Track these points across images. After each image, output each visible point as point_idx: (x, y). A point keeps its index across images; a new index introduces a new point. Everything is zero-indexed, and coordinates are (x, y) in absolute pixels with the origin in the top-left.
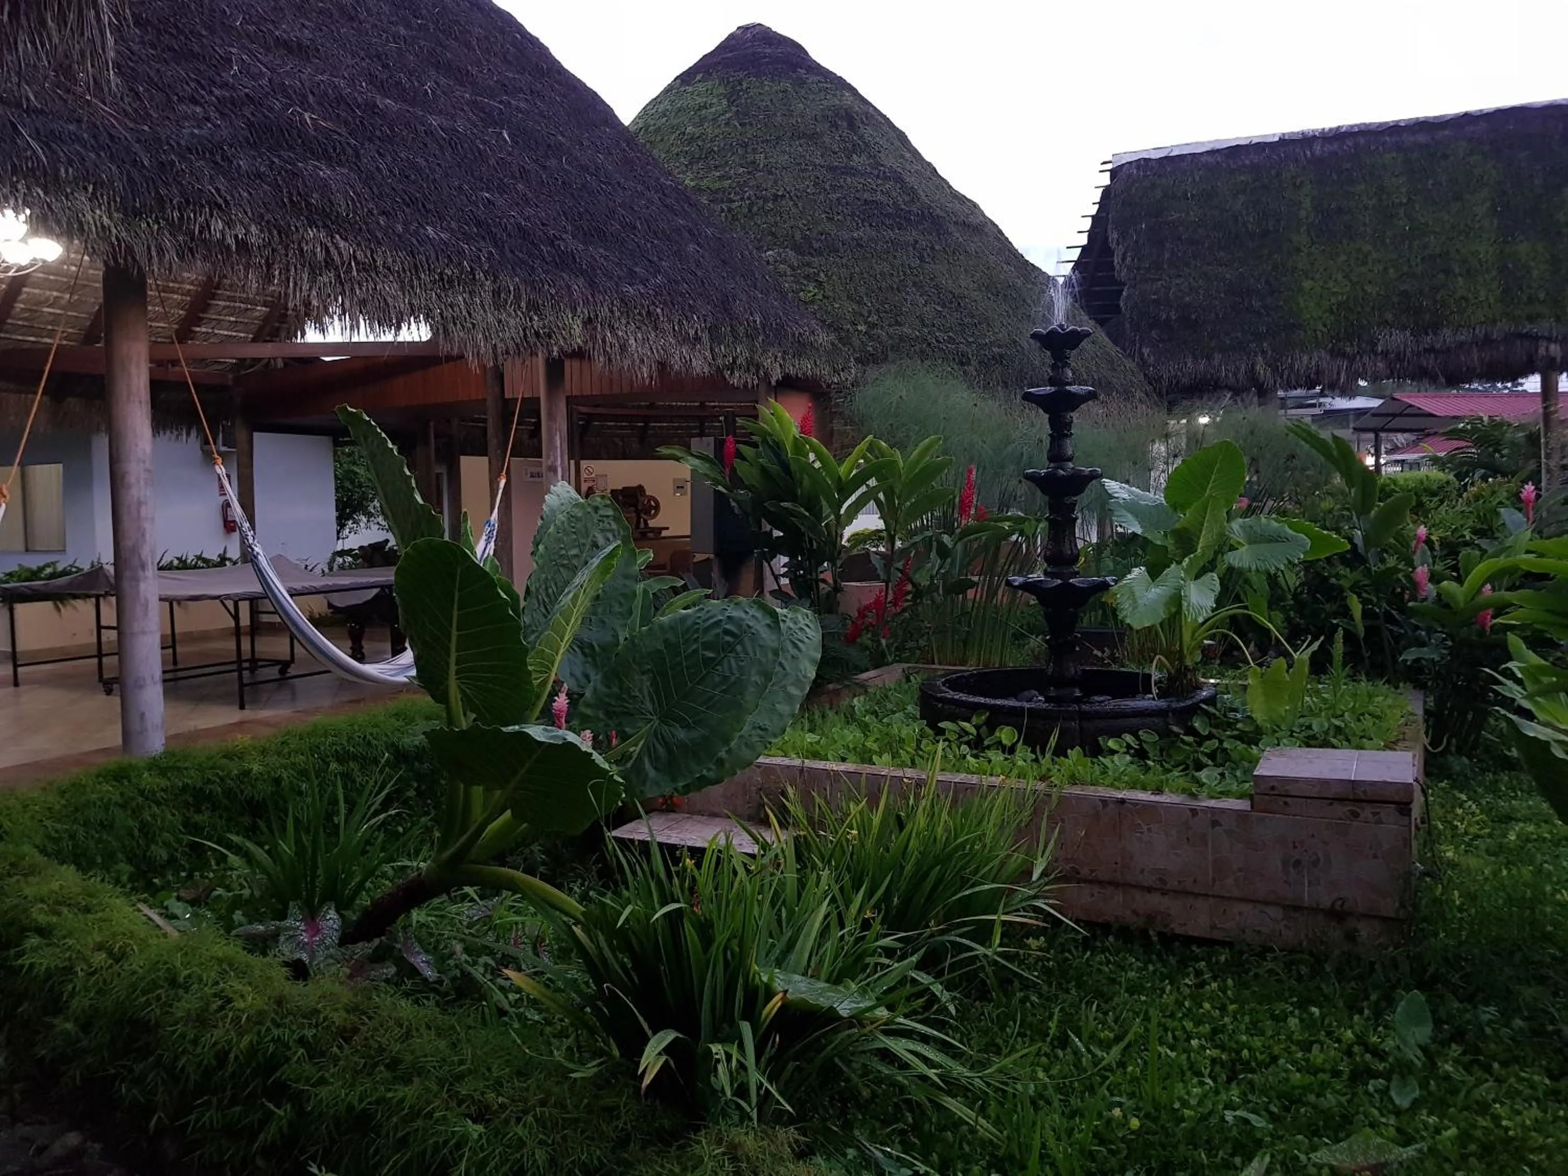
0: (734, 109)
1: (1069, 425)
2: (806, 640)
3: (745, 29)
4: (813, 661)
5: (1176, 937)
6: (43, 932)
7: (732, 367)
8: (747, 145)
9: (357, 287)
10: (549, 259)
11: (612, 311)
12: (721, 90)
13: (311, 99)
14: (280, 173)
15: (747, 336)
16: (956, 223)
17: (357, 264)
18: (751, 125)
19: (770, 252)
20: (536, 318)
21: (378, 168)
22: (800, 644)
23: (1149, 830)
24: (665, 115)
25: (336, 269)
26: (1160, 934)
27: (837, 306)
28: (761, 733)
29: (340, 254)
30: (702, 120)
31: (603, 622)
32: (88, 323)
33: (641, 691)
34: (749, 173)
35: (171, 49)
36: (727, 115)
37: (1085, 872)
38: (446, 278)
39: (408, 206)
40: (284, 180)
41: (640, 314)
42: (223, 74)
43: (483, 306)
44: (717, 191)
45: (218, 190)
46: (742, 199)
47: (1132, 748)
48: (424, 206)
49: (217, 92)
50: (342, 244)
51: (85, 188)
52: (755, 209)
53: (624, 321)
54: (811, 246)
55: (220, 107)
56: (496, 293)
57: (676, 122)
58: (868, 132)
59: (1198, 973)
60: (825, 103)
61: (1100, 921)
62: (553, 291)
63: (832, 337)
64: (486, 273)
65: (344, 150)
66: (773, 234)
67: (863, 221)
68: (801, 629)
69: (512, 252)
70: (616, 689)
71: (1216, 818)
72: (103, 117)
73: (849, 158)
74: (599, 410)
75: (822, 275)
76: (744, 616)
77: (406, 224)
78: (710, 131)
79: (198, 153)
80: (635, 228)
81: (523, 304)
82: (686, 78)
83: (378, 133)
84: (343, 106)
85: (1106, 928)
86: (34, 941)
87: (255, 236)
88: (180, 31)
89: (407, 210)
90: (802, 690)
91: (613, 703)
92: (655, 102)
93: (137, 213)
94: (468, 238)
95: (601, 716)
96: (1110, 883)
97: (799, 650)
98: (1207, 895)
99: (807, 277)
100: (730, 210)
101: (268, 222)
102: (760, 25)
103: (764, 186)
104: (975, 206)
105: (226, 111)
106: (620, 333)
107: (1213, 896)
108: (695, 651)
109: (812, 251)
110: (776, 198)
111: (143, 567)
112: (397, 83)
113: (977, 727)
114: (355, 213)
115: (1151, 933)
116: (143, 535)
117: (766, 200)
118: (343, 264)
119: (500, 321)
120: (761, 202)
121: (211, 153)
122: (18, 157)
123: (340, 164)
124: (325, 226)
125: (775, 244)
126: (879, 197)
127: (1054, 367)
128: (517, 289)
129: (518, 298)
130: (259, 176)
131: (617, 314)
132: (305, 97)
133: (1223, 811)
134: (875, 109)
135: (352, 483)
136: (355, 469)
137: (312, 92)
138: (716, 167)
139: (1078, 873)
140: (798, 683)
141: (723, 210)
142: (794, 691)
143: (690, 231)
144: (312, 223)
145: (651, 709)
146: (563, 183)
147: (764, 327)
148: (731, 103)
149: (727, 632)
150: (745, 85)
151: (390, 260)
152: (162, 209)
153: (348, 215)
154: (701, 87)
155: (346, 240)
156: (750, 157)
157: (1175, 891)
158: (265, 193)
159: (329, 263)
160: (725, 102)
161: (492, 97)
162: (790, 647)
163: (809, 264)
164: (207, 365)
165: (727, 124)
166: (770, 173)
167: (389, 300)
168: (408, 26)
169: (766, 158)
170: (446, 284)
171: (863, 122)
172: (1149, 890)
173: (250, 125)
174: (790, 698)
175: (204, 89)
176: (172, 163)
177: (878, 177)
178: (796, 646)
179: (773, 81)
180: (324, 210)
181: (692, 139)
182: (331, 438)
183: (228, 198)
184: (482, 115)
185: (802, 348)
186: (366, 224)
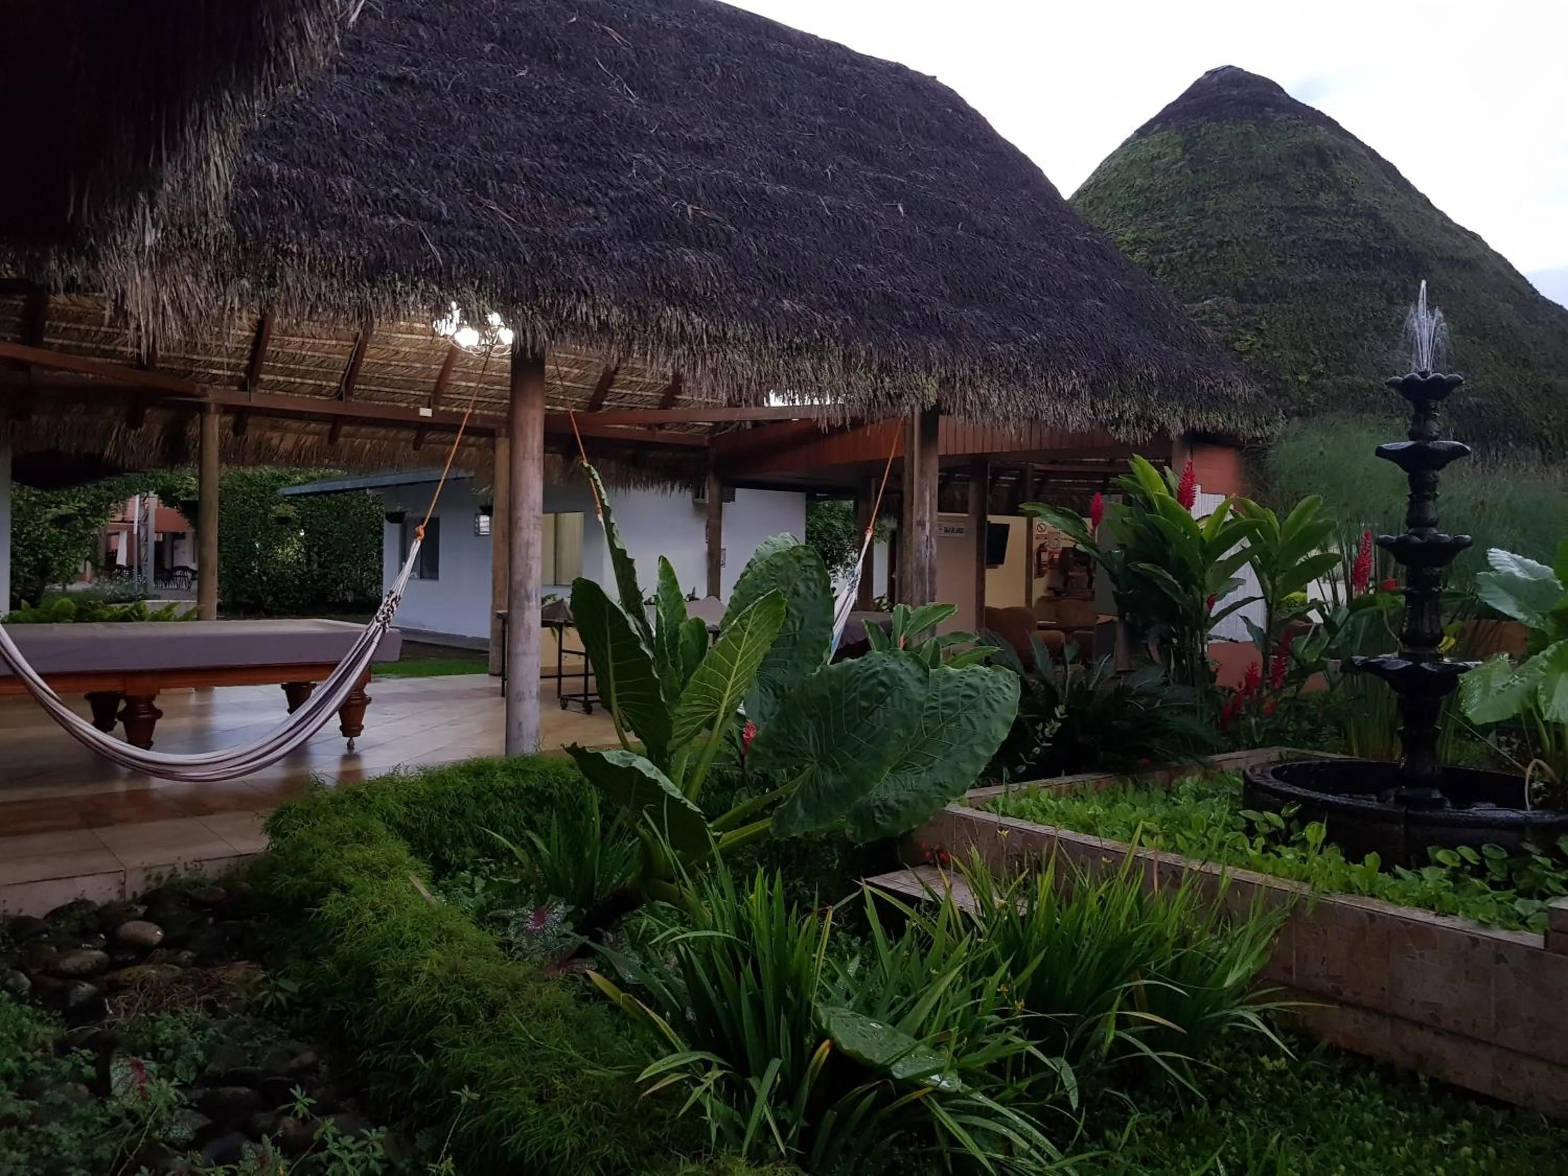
0: (1188, 156)
1: (1433, 485)
2: (1002, 700)
3: (1212, 74)
4: (1006, 722)
5: (1451, 1087)
6: (344, 889)
7: (1116, 423)
8: (1197, 192)
9: (708, 356)
10: (910, 323)
11: (973, 371)
12: (1178, 139)
13: (700, 192)
14: (648, 261)
15: (1140, 390)
16: (1441, 259)
17: (708, 336)
18: (1204, 170)
19: (1208, 302)
20: (887, 380)
21: (749, 251)
22: (995, 705)
23: (1422, 956)
24: (1116, 170)
25: (690, 343)
26: (1432, 1081)
27: (1276, 354)
28: (940, 789)
29: (694, 328)
30: (1153, 172)
31: (797, 666)
32: (592, 393)
33: (806, 733)
34: (1195, 221)
35: (580, 160)
36: (1180, 164)
37: (1348, 994)
38: (794, 346)
39: (770, 282)
40: (650, 266)
41: (1006, 371)
42: (622, 178)
43: (831, 371)
44: (1159, 242)
45: (587, 279)
46: (1183, 249)
47: (1468, 863)
48: (786, 281)
49: (612, 194)
50: (696, 320)
51: (473, 283)
52: (1197, 258)
53: (986, 379)
54: (1255, 293)
55: (610, 206)
56: (847, 358)
57: (1125, 176)
58: (1341, 168)
59: (1460, 1135)
60: (1294, 140)
61: (1364, 1052)
62: (907, 354)
63: (1257, 388)
64: (837, 340)
65: (716, 236)
66: (1214, 283)
67: (1321, 263)
68: (1000, 689)
69: (872, 318)
70: (784, 730)
71: (1500, 951)
72: (502, 223)
73: (1314, 196)
74: (1057, 467)
75: (1264, 323)
76: (899, 669)
77: (764, 298)
78: (1159, 180)
79: (578, 248)
80: (1025, 286)
81: (875, 367)
82: (1143, 132)
83: (759, 218)
84: (732, 196)
85: (1369, 1061)
86: (335, 894)
87: (616, 316)
88: (592, 144)
89: (767, 286)
90: (989, 749)
91: (781, 742)
92: (1112, 156)
93: (514, 301)
94: (824, 308)
95: (770, 754)
96: (1376, 1011)
97: (994, 711)
98: (1488, 1044)
99: (1247, 326)
100: (1169, 260)
101: (629, 304)
102: (1230, 67)
103: (1210, 233)
104: (1475, 237)
105: (616, 210)
106: (982, 391)
107: (1498, 1046)
108: (854, 699)
109: (1256, 298)
110: (1221, 244)
111: (528, 598)
112: (798, 170)
113: (1287, 820)
114: (713, 292)
115: (1422, 1077)
116: (530, 571)
117: (1210, 247)
118: (696, 337)
119: (849, 384)
120: (1203, 250)
121: (590, 247)
122: (421, 262)
123: (710, 247)
124: (682, 304)
125: (1215, 292)
126: (1345, 235)
127: (1416, 419)
128: (870, 353)
129: (869, 362)
130: (630, 264)
131: (978, 372)
132: (694, 192)
133: (1510, 944)
134: (1358, 141)
135: (831, 535)
136: (833, 521)
137: (704, 186)
138: (1162, 217)
139: (1341, 994)
140: (986, 743)
141: (1161, 261)
142: (981, 751)
143: (1094, 286)
144: (670, 303)
145: (813, 752)
146: (951, 248)
147: (1161, 380)
148: (1185, 151)
149: (882, 684)
150: (1203, 131)
151: (740, 332)
152: (537, 297)
153: (705, 293)
154: (1157, 139)
155: (700, 315)
156: (1199, 204)
157: (1450, 1032)
158: (631, 278)
159: (683, 337)
160: (1179, 150)
161: (899, 173)
162: (984, 705)
163: (1250, 312)
164: (688, 428)
165: (1178, 173)
166: (1218, 219)
167: (739, 368)
168: (828, 114)
169: (1216, 204)
170: (795, 351)
171: (1336, 156)
172: (1421, 1025)
173: (633, 220)
174: (976, 757)
175: (600, 192)
176: (551, 258)
177: (1346, 214)
178: (990, 706)
179: (1235, 123)
180: (683, 290)
181: (1141, 191)
182: (804, 494)
183: (595, 285)
184: (881, 190)
185: (1212, 401)
186: (722, 301)
